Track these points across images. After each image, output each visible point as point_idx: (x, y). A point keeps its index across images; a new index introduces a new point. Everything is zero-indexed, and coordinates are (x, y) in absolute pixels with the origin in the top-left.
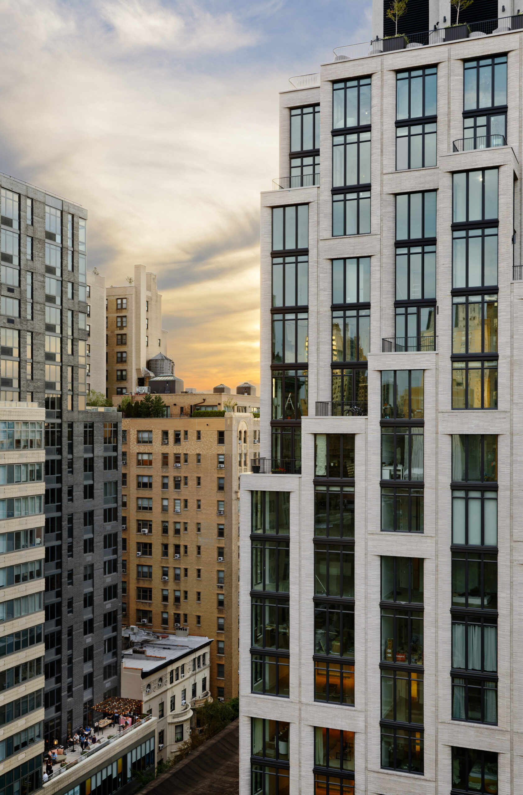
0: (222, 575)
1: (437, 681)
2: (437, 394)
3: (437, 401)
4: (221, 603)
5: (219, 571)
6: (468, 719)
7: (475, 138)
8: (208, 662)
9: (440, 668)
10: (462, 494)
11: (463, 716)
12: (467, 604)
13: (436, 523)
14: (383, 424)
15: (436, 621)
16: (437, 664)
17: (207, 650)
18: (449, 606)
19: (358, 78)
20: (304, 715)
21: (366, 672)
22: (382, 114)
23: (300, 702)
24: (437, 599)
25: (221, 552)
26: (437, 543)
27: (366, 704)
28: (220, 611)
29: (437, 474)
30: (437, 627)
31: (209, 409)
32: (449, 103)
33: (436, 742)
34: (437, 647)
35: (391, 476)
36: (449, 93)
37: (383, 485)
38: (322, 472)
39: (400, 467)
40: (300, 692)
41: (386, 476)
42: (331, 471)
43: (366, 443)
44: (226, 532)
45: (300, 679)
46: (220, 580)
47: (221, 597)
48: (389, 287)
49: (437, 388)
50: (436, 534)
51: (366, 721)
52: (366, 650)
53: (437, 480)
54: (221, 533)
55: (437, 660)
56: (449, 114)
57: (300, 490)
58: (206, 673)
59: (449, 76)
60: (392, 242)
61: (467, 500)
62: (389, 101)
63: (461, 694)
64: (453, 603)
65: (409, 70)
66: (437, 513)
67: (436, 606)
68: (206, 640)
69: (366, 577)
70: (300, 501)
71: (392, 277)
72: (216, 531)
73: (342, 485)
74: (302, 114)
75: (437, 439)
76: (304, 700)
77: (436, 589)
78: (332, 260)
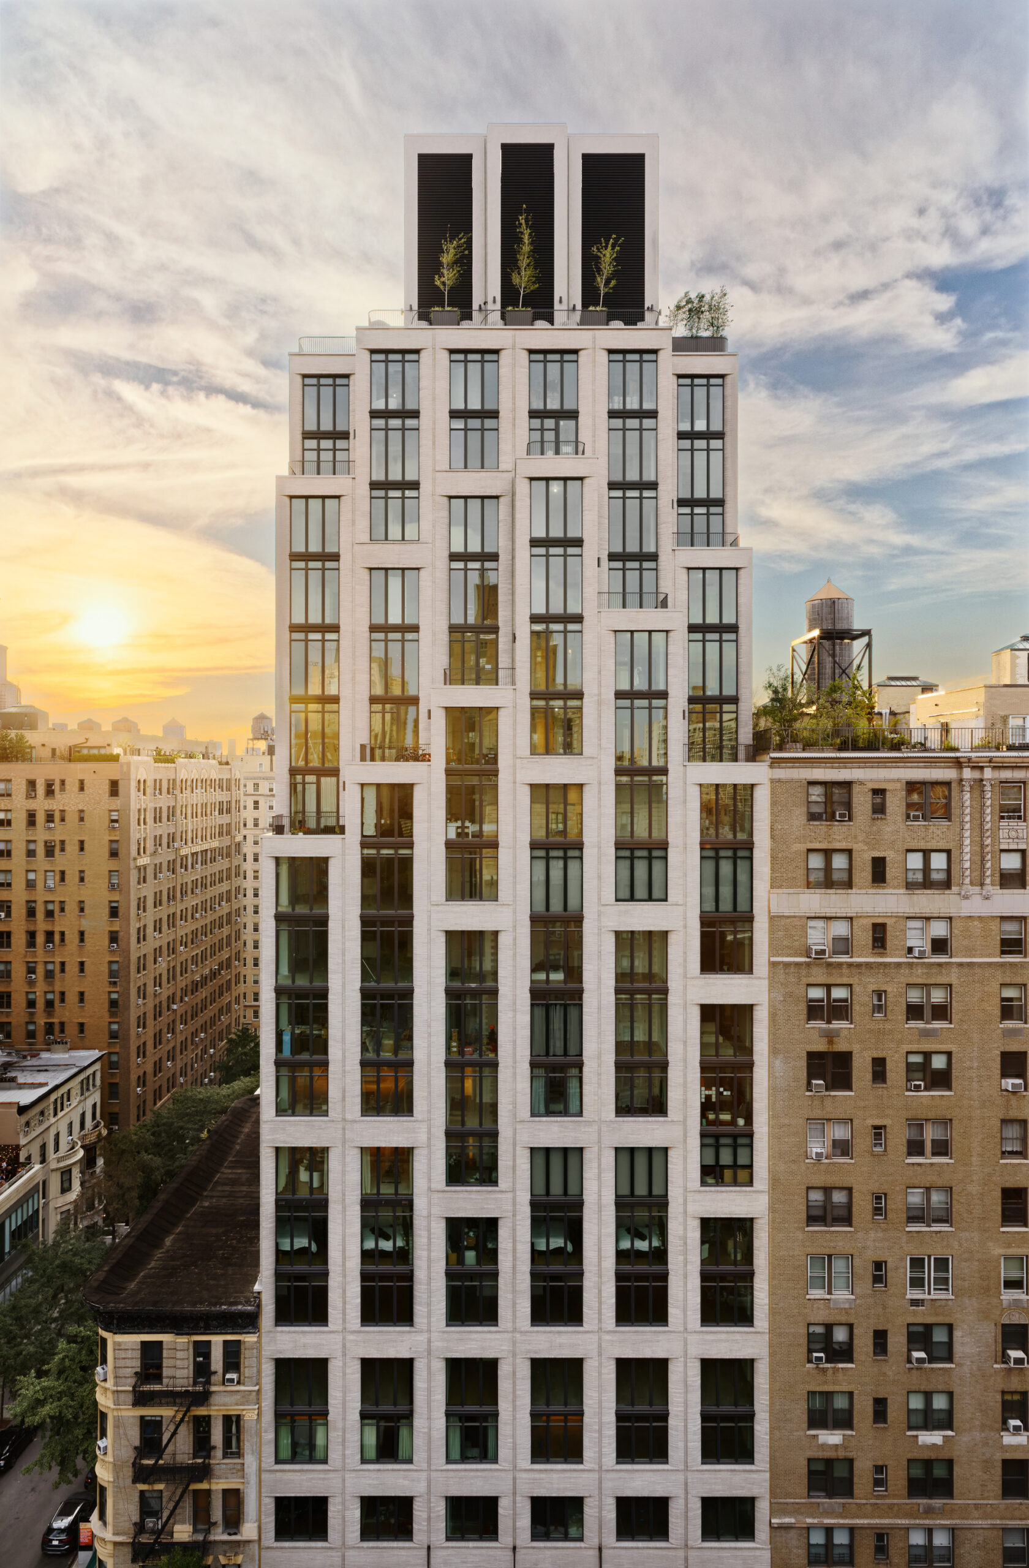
0: (115, 967)
1: (515, 1074)
2: (515, 736)
3: (515, 744)
4: (113, 1004)
5: (111, 962)
6: (549, 1113)
7: (542, 442)
8: (98, 1082)
9: (518, 1058)
10: (542, 853)
11: (542, 1110)
12: (548, 980)
13: (514, 888)
14: (449, 773)
15: (515, 1004)
16: (515, 1053)
17: (97, 1066)
18: (528, 985)
19: (403, 352)
20: (348, 1135)
21: (429, 1073)
22: (434, 399)
23: (344, 1120)
24: (515, 978)
25: (114, 937)
26: (515, 912)
27: (429, 1112)
28: (112, 1014)
29: (515, 830)
30: (515, 1011)
32: (514, 398)
33: (514, 1145)
34: (515, 1034)
35: (458, 835)
36: (514, 387)
37: (449, 845)
38: (370, 831)
39: (467, 824)
40: (344, 1107)
41: (452, 835)
42: (383, 831)
43: (429, 795)
44: (121, 911)
45: (344, 1091)
46: (112, 974)
47: (114, 996)
48: (443, 608)
49: (515, 730)
50: (515, 901)
51: (429, 1132)
52: (429, 1046)
53: (515, 838)
54: (114, 912)
55: (515, 1049)
56: (514, 410)
57: (344, 854)
58: (96, 1097)
59: (514, 366)
60: (446, 554)
61: (548, 859)
62: (443, 384)
63: (541, 1084)
64: (532, 981)
65: (466, 352)
66: (515, 877)
67: (515, 987)
68: (96, 1054)
69: (429, 958)
70: (343, 868)
71: (446, 595)
72: (107, 911)
73: (396, 847)
75: (515, 790)
76: (349, 1117)
77: (514, 966)
78: (371, 569)
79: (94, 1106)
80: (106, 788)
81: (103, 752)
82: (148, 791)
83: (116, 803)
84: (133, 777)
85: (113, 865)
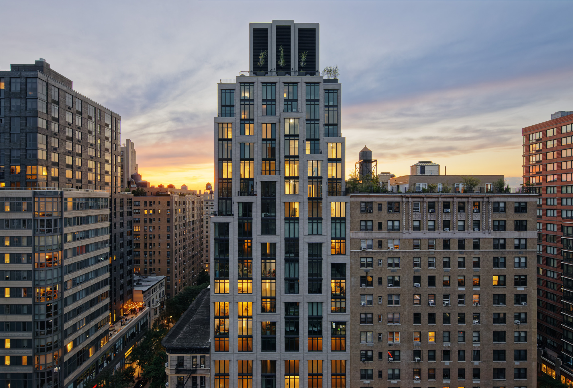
0: (169, 253)
1: (280, 282)
2: (280, 189)
3: (280, 191)
4: (168, 263)
5: (167, 251)
6: (290, 293)
7: (288, 108)
8: (164, 285)
9: (281, 278)
10: (288, 221)
11: (288, 292)
12: (289, 256)
13: (280, 231)
14: (262, 199)
15: (280, 263)
16: (280, 277)
17: (164, 280)
18: (284, 257)
19: (249, 83)
20: (235, 299)
21: (257, 282)
22: (258, 96)
23: (233, 295)
24: (280, 256)
25: (168, 244)
26: (280, 238)
27: (257, 293)
28: (168, 266)
29: (280, 215)
30: (280, 265)
31: (163, 193)
32: (280, 96)
33: (280, 302)
34: (280, 271)
35: (265, 216)
36: (280, 93)
37: (262, 219)
38: (241, 215)
39: (267, 213)
40: (233, 291)
41: (263, 216)
42: (244, 215)
43: (257, 205)
44: (170, 237)
45: (233, 287)
46: (168, 255)
47: (169, 261)
48: (260, 153)
49: (280, 187)
50: (280, 234)
51: (257, 298)
52: (257, 275)
53: (280, 217)
54: (168, 238)
55: (280, 275)
56: (280, 99)
57: (233, 222)
58: (163, 289)
59: (280, 87)
60: (261, 139)
61: (289, 223)
62: (260, 92)
63: (287, 285)
64: (285, 257)
65: (267, 83)
66: (280, 228)
67: (280, 258)
68: (164, 277)
69: (257, 250)
70: (233, 225)
71: (261, 150)
72: (166, 237)
73: (248, 220)
74: (226, 92)
75: (280, 204)
76: (235, 294)
77: (280, 253)
78: (240, 143)
79: (163, 291)
80: (166, 203)
81: (165, 193)
82: (178, 204)
83: (169, 208)
84: (173, 200)
85: (168, 225)
